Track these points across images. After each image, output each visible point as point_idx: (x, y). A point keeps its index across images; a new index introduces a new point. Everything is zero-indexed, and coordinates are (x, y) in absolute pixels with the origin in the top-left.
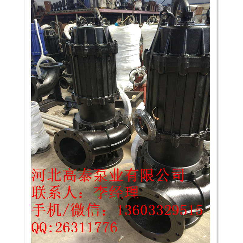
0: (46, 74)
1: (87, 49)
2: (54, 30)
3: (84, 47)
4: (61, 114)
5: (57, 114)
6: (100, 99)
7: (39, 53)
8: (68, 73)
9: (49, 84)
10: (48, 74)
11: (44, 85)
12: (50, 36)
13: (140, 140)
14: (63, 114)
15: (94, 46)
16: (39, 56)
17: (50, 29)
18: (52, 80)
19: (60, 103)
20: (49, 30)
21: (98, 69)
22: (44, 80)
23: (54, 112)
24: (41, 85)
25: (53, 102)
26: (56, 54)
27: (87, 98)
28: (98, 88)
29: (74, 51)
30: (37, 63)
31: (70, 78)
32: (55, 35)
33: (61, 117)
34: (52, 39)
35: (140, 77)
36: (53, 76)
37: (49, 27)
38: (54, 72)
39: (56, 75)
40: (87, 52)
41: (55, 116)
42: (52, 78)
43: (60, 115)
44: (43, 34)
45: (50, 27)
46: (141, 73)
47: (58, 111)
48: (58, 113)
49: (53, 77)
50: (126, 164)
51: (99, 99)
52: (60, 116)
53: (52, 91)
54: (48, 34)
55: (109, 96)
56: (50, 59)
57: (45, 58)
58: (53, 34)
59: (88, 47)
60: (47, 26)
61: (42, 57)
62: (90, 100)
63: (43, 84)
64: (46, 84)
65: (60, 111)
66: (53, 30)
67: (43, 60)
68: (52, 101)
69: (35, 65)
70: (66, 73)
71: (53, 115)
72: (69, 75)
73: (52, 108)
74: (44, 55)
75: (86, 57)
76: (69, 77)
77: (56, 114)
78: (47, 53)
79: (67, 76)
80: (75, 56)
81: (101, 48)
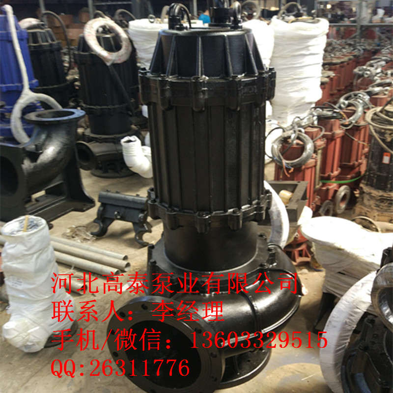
0: (43, 137)
1: (206, 89)
2: (52, 33)
3: (198, 85)
4: (88, 233)
5: (77, 235)
6: (230, 215)
7: (17, 86)
8: (92, 132)
9: (54, 162)
10: (49, 137)
11: (40, 164)
12: (41, 46)
13: (348, 320)
14: (92, 234)
15: (221, 81)
16: (18, 93)
17: (42, 29)
18: (59, 153)
19: (78, 205)
20: (40, 32)
21: (231, 141)
22: (42, 153)
23: (68, 231)
24: (32, 165)
25: (62, 202)
26: (55, 86)
27: (195, 213)
28: (228, 186)
29: (168, 94)
30: (12, 109)
31: (98, 144)
32: (54, 43)
33: (89, 242)
34: (44, 52)
35: (295, 146)
36: (62, 143)
37: (38, 25)
38: (64, 132)
39: (68, 139)
40: (206, 97)
41: (71, 242)
42: (59, 148)
43: (85, 237)
44: (25, 41)
45: (43, 25)
46: (298, 138)
47: (80, 227)
48: (79, 230)
49: (61, 145)
50: (285, 367)
51: (227, 214)
52: (85, 239)
53: (58, 178)
54: (35, 41)
55: (250, 203)
56: (47, 99)
57: (32, 98)
58: (47, 41)
59: (208, 84)
60: (33, 21)
61: (27, 95)
62: (207, 217)
63: (39, 161)
64: (47, 162)
65: (84, 227)
66: (48, 31)
67: (28, 102)
68: (60, 201)
69: (6, 114)
70: (88, 132)
71: (68, 237)
72: (96, 138)
73: (61, 218)
74: (32, 89)
75: (201, 112)
76: (97, 142)
77: (74, 234)
78: (37, 84)
79: (90, 140)
80: (170, 108)
81: (242, 87)
